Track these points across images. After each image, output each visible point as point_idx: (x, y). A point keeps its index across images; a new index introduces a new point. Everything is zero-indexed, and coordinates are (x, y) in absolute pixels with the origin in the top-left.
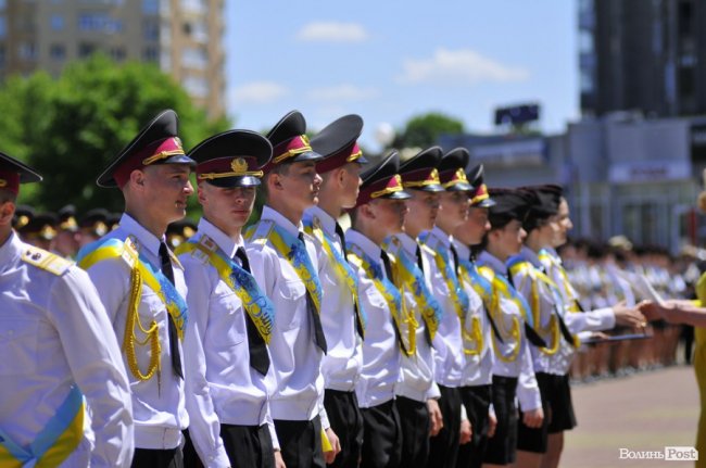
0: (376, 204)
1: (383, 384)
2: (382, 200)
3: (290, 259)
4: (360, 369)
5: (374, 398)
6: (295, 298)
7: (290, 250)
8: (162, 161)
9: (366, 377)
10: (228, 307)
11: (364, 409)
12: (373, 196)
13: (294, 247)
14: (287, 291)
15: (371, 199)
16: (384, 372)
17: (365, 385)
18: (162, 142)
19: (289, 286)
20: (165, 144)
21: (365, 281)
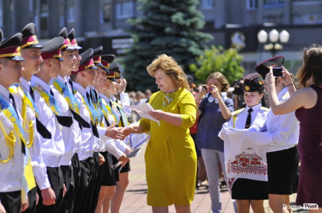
0: (86, 71)
1: (88, 150)
2: (89, 70)
3: (62, 94)
4: (81, 144)
5: (84, 156)
6: (65, 111)
7: (62, 90)
8: (28, 47)
9: (82, 147)
10: (48, 116)
11: (80, 161)
12: (86, 67)
13: (63, 89)
14: (62, 108)
15: (85, 69)
16: (88, 146)
17: (81, 150)
18: (29, 38)
19: (63, 106)
20: (30, 39)
21: (84, 106)
